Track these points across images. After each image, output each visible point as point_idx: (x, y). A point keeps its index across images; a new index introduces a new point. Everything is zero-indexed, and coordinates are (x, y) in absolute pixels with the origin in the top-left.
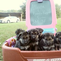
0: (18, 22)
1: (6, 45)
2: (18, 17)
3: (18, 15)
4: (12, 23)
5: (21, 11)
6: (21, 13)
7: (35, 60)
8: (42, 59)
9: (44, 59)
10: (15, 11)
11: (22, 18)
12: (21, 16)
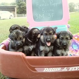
0: (11, 18)
1: (3, 48)
2: (11, 12)
3: (11, 9)
4: (3, 19)
5: (14, 4)
6: (15, 7)
7: (46, 69)
8: (57, 68)
9: (60, 68)
10: (7, 3)
11: (17, 13)
12: (15, 10)
